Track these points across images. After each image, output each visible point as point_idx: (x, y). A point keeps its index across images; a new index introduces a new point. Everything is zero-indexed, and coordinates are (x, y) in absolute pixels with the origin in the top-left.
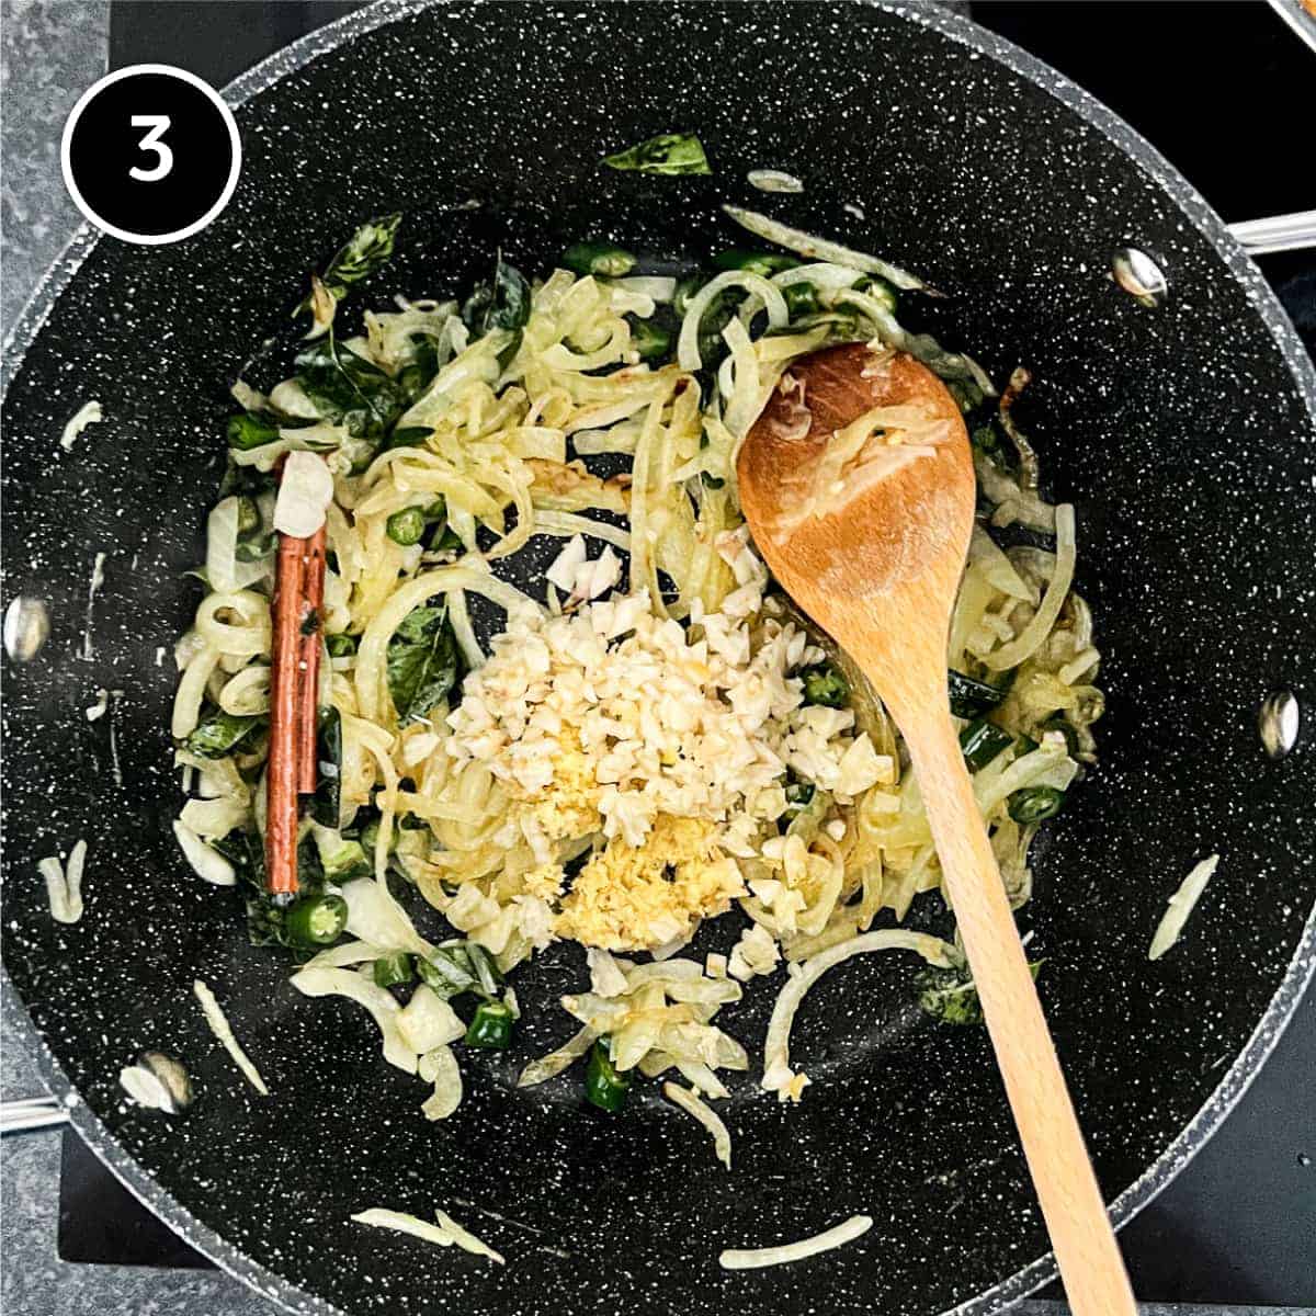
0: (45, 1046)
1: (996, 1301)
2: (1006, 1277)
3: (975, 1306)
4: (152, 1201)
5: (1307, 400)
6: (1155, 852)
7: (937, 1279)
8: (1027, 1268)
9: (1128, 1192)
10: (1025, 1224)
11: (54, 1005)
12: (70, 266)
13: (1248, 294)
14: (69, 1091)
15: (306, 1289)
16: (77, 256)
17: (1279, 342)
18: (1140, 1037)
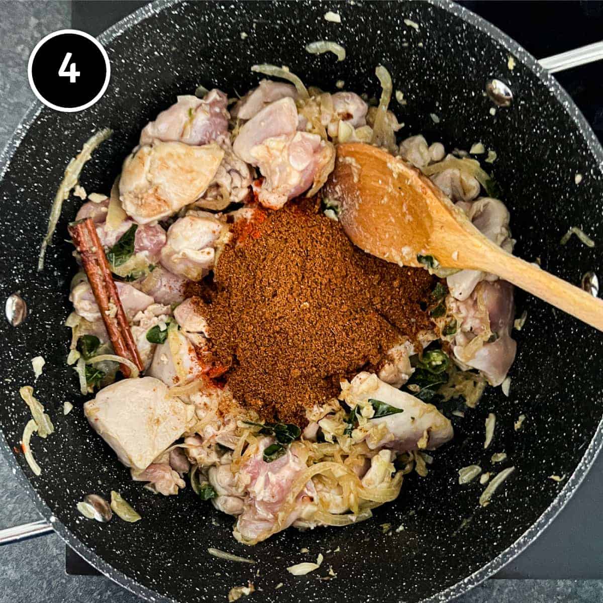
0: (38, 495)
1: (490, 570)
2: (493, 559)
3: (480, 573)
4: (93, 562)
5: (584, 135)
6: (540, 356)
7: (461, 563)
8: (502, 553)
9: (546, 511)
10: (499, 533)
12: (15, 143)
13: (550, 90)
14: (51, 515)
15: (168, 596)
16: (18, 138)
17: (567, 109)
18: (543, 441)
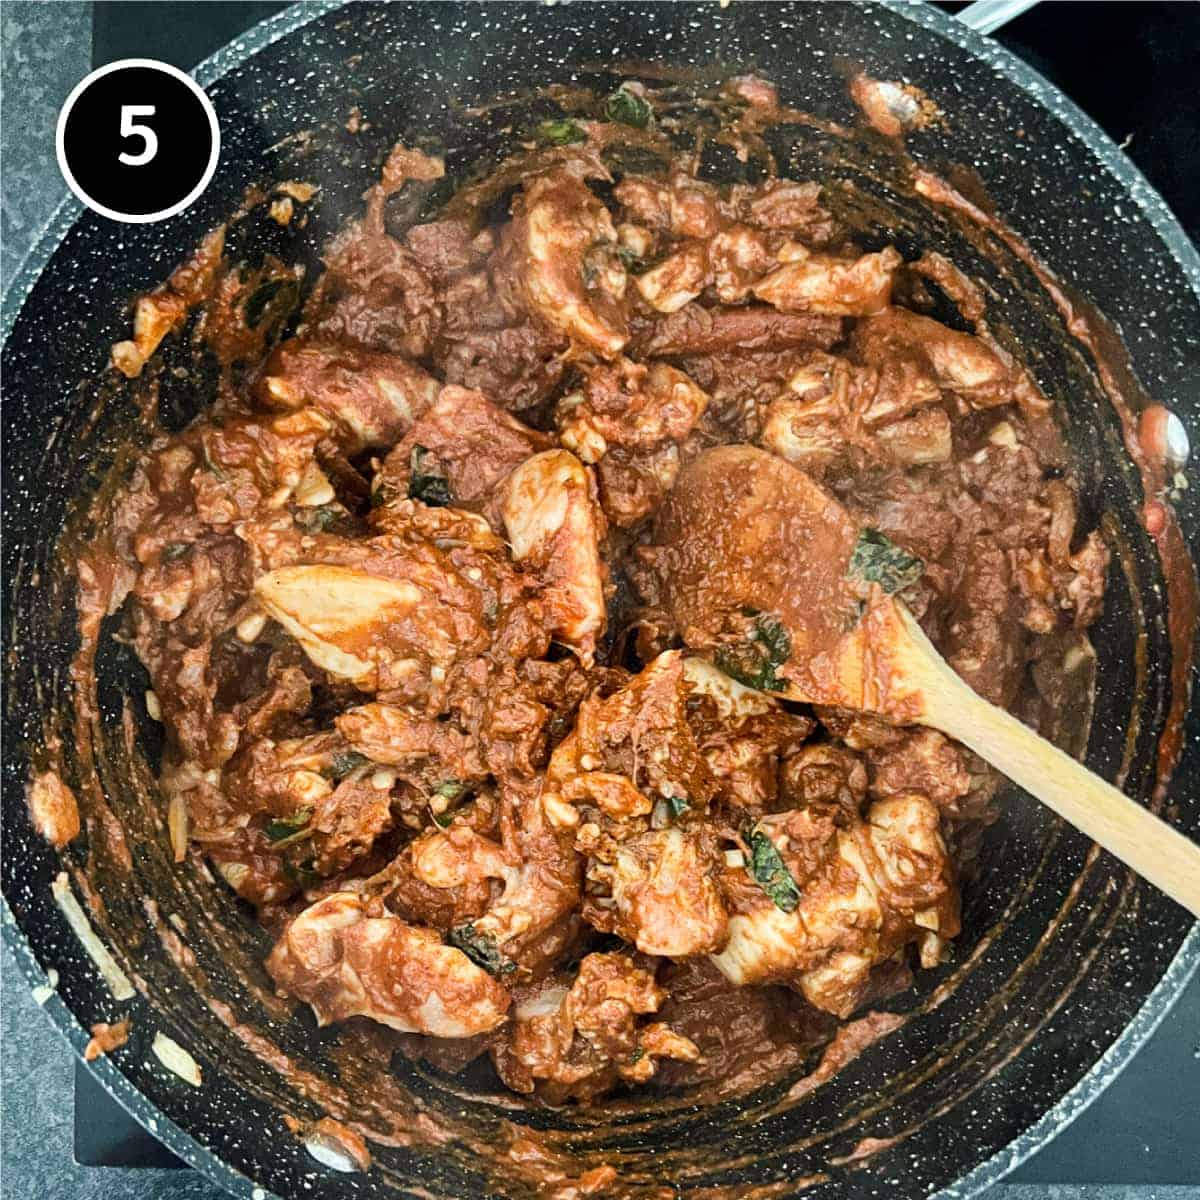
0: (216, 1158)
1: (1136, 1036)
2: (1136, 1013)
3: (1119, 1048)
5: (1084, 139)
7: (1073, 1041)
8: (1151, 997)
10: (1129, 962)
11: (210, 1120)
13: (995, 68)
14: (253, 1188)
17: (1039, 98)
